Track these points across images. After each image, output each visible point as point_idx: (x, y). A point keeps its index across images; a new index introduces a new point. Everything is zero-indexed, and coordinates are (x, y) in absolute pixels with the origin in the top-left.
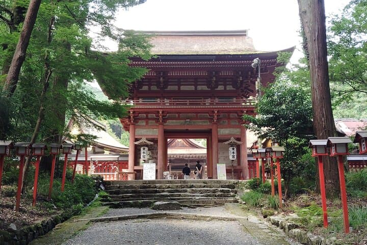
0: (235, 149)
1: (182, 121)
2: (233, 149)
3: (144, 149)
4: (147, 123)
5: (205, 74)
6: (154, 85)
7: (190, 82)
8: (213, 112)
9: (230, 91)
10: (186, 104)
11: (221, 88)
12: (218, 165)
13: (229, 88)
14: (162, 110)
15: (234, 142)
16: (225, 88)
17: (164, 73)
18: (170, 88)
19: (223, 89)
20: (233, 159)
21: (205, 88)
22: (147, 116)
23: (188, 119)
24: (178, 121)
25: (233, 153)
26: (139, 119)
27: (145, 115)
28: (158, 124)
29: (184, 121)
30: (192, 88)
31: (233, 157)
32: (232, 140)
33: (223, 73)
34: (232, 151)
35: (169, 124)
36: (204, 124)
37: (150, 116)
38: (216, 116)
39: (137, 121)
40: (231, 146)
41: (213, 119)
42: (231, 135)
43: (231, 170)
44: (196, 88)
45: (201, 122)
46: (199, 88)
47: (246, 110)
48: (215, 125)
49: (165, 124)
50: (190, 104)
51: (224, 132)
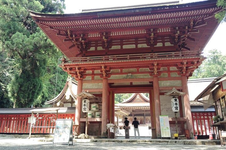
0: (178, 100)
1: (124, 76)
2: (176, 100)
3: (85, 102)
4: (93, 78)
5: (143, 32)
6: (100, 46)
7: (131, 41)
8: (153, 65)
9: (168, 47)
10: (127, 58)
11: (159, 45)
12: (160, 117)
13: (168, 44)
14: (104, 65)
15: (176, 93)
16: (164, 45)
17: (106, 33)
18: (114, 47)
19: (162, 46)
20: (177, 111)
21: (145, 46)
22: (93, 72)
23: (130, 73)
24: (121, 75)
25: (176, 104)
26: (86, 75)
27: (91, 71)
28: (102, 79)
29: (127, 75)
30: (133, 46)
31: (176, 108)
32: (174, 90)
33: (160, 31)
34: (175, 102)
35: (112, 78)
36: (145, 77)
37: (96, 72)
38: (156, 69)
39: (84, 76)
40: (173, 97)
41: (153, 72)
42: (172, 87)
43: (175, 121)
44: (137, 46)
45: (142, 76)
46: (140, 46)
47: (186, 61)
48: (155, 78)
49: (108, 78)
50: (130, 58)
51: (164, 84)
